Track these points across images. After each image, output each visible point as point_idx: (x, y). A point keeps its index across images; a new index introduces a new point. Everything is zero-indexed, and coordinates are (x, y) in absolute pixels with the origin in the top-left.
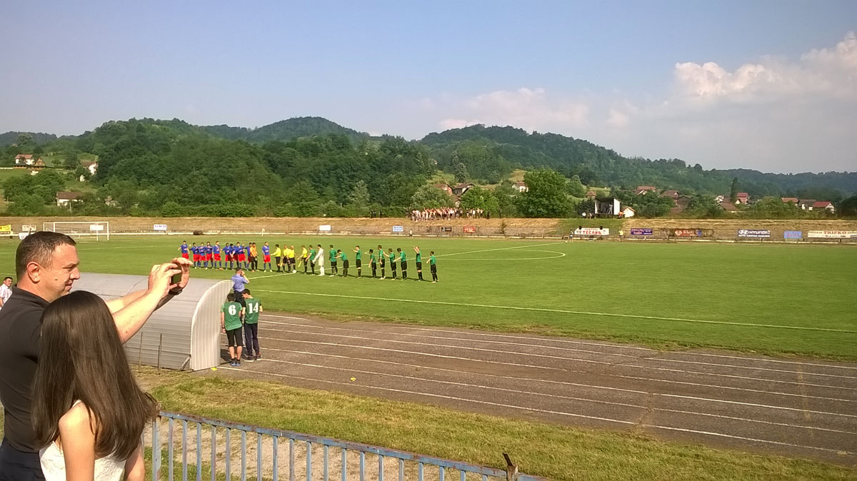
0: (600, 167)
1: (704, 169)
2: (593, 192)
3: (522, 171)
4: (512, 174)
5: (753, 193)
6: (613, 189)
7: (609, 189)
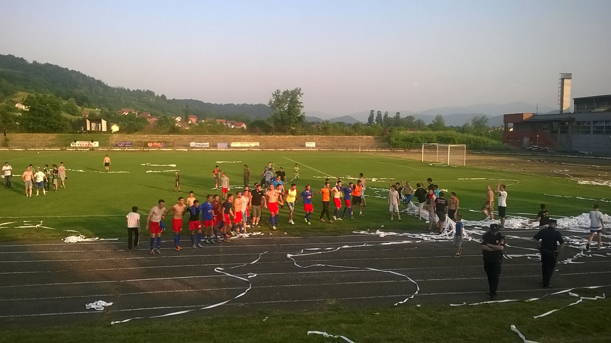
0: (91, 93)
1: (168, 98)
2: (86, 112)
3: (25, 93)
4: (15, 95)
5: (200, 116)
6: (102, 110)
7: (100, 110)
